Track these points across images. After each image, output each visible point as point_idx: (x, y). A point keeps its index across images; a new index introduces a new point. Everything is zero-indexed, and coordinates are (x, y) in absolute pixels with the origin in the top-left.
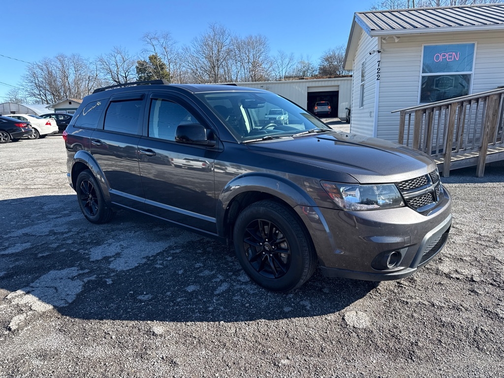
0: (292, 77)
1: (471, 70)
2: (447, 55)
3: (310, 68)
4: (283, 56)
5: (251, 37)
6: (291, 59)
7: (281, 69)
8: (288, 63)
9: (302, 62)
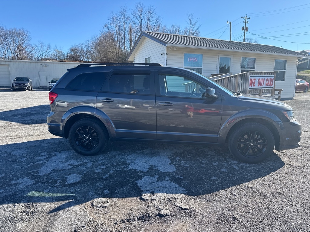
0: (51, 59)
1: (202, 66)
2: (193, 59)
3: (63, 55)
4: (42, 45)
5: (15, 29)
6: (49, 48)
7: (41, 54)
8: (46, 50)
9: (56, 51)
